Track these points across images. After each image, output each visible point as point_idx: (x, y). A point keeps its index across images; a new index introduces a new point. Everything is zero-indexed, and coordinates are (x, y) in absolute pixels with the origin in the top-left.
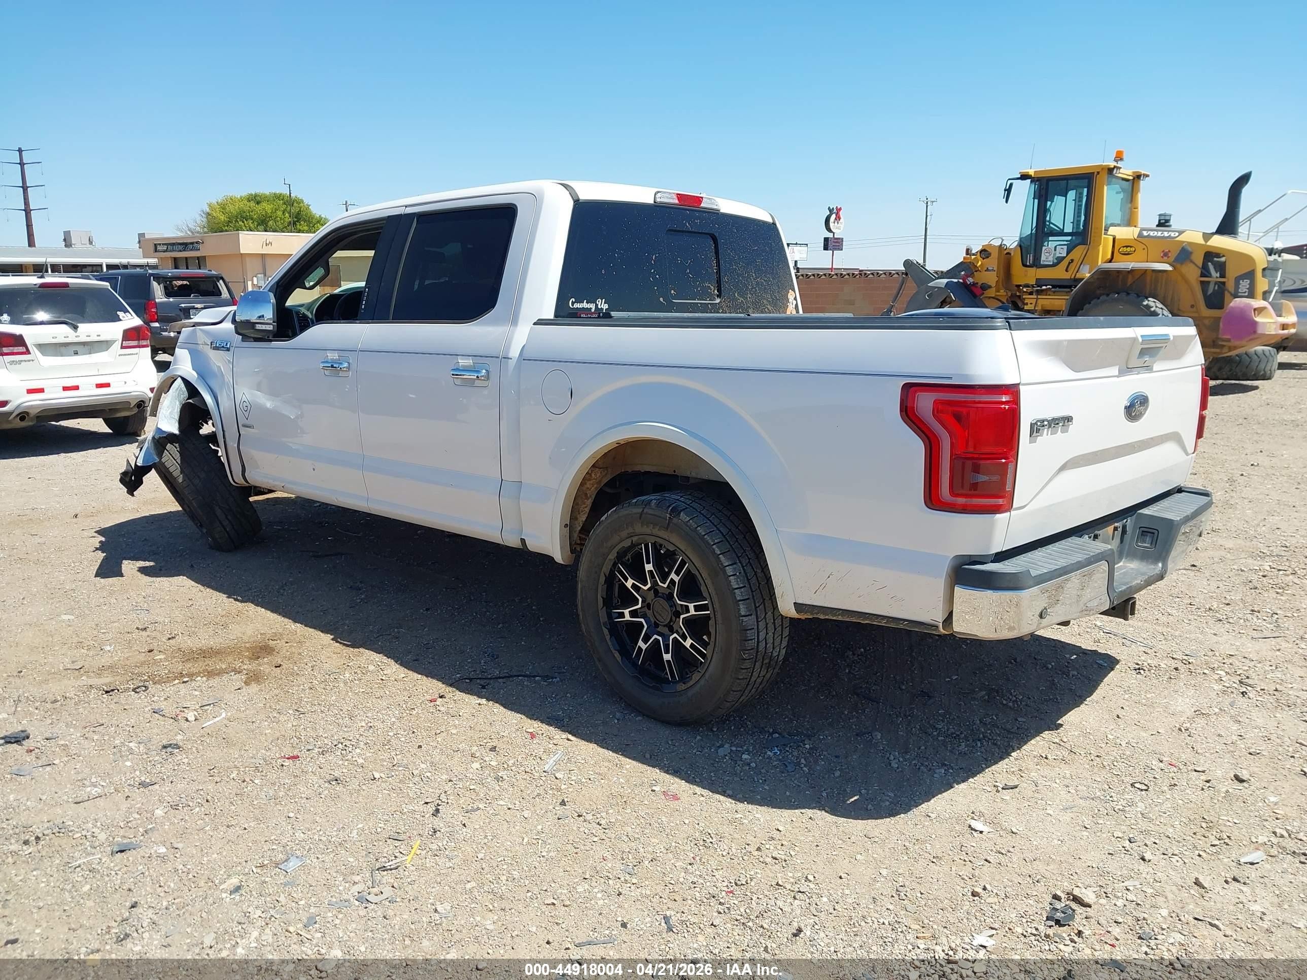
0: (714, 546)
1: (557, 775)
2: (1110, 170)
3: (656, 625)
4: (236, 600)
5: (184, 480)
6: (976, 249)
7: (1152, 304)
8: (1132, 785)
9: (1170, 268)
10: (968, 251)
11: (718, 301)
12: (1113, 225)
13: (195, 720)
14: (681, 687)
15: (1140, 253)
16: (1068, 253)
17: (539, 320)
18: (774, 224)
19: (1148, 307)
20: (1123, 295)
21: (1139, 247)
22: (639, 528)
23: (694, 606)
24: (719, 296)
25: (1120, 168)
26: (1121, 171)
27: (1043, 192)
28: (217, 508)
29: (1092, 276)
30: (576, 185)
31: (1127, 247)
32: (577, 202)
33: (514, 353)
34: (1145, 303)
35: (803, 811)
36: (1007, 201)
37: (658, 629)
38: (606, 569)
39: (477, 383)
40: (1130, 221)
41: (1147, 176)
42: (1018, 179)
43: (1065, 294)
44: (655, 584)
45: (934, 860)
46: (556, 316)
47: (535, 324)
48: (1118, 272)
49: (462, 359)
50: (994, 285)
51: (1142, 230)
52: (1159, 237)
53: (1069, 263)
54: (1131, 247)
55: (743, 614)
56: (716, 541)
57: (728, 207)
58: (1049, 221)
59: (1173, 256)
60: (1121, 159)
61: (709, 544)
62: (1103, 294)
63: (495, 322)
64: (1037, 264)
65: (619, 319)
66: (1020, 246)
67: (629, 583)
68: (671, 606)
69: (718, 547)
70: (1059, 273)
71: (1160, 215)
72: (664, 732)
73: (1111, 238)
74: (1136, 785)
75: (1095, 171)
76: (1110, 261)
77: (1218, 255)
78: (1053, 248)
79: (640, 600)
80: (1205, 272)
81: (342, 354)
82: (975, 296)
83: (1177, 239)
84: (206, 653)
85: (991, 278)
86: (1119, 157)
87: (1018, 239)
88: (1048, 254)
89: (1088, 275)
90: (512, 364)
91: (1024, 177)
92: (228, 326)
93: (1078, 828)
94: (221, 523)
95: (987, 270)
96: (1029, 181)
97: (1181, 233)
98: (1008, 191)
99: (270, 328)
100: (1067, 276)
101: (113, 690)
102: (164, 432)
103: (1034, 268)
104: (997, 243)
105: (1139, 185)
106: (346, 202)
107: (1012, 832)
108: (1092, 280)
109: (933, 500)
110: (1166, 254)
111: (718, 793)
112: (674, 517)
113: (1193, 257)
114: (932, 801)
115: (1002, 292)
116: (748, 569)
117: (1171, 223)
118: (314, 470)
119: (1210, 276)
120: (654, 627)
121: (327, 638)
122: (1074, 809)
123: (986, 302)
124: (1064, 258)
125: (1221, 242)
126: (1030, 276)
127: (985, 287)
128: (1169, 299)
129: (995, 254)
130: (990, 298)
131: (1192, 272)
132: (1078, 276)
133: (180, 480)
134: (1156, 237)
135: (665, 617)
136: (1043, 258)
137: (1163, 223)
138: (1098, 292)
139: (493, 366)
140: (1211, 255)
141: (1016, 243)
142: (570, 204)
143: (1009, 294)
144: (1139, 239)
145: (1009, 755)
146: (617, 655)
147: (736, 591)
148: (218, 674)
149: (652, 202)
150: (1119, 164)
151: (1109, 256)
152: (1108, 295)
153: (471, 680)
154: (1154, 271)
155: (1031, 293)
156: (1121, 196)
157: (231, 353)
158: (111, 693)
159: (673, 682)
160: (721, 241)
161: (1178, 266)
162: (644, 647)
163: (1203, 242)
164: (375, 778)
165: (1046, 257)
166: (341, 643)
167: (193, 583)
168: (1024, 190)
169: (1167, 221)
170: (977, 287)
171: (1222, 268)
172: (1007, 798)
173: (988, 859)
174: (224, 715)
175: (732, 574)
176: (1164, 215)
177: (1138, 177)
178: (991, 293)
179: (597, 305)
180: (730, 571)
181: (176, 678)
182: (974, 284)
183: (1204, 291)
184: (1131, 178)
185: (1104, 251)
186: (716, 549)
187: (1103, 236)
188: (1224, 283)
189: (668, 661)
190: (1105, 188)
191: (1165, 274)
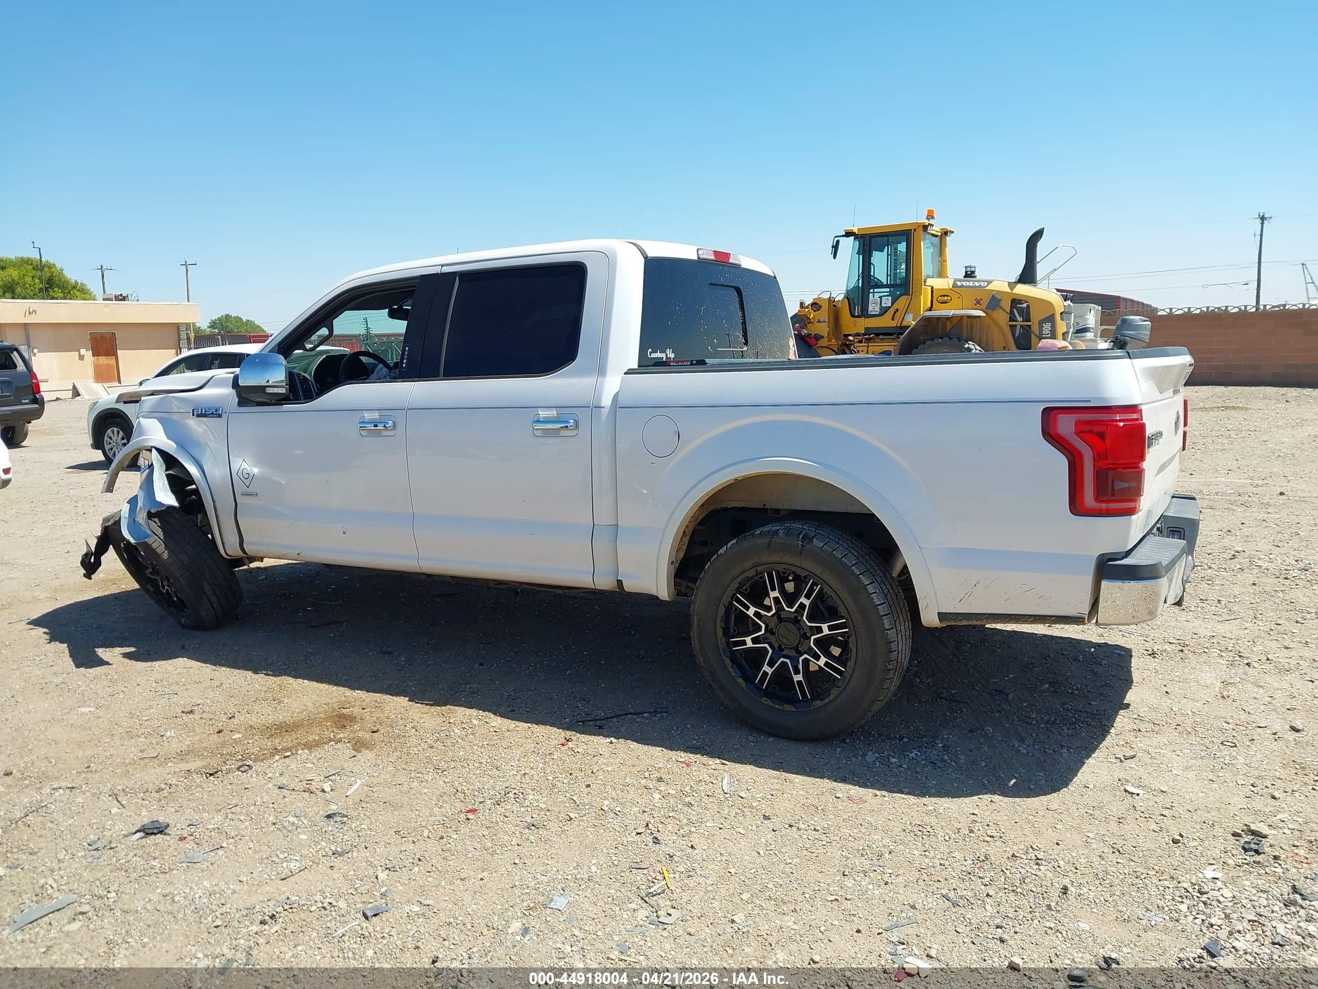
0: (853, 568)
1: (741, 795)
2: (925, 228)
3: (781, 649)
4: (267, 675)
5: (170, 556)
6: (808, 302)
7: (972, 347)
8: (1222, 743)
9: (984, 315)
10: (802, 304)
11: (745, 348)
12: (928, 277)
13: (331, 790)
14: (818, 703)
15: (956, 301)
16: (893, 304)
17: (629, 370)
18: (775, 277)
19: (969, 350)
20: (947, 339)
21: (955, 296)
22: (765, 558)
23: (828, 626)
24: (746, 344)
25: (933, 225)
26: (934, 228)
27: (867, 248)
28: (205, 584)
29: (917, 324)
30: (643, 244)
31: (944, 296)
32: (646, 258)
33: (607, 401)
34: (966, 346)
35: (980, 796)
36: (835, 257)
37: (784, 653)
38: (725, 601)
39: (564, 433)
40: (941, 273)
41: (953, 232)
42: (843, 236)
43: (891, 340)
44: (780, 609)
45: (1121, 821)
46: (639, 366)
47: (625, 373)
48: (938, 319)
49: (544, 411)
50: (826, 335)
51: (956, 280)
52: (971, 287)
53: (895, 312)
54: (948, 296)
55: (887, 627)
56: (854, 563)
57: (747, 263)
58: (874, 276)
59: (985, 304)
60: (933, 218)
61: (847, 566)
62: (928, 340)
63: (580, 373)
64: (864, 313)
65: (713, 365)
66: (848, 299)
67: (751, 611)
68: (799, 629)
69: (856, 568)
70: (886, 322)
71: (966, 267)
72: (806, 748)
73: (930, 288)
74: (1225, 743)
75: (912, 228)
76: (930, 310)
77: (1020, 302)
78: (877, 299)
79: (763, 626)
80: (1012, 319)
81: (384, 413)
82: (810, 346)
83: (987, 288)
84: (284, 728)
85: (823, 329)
86: (930, 216)
87: (844, 292)
88: (874, 305)
89: (914, 323)
90: (605, 412)
91: (848, 234)
92: (227, 391)
93: (1206, 782)
94: (209, 600)
95: (819, 321)
96: (852, 238)
97: (989, 282)
98: (836, 247)
99: (282, 391)
100: (894, 324)
101: (216, 772)
102: (163, 505)
103: (863, 318)
104: (826, 296)
105: (946, 239)
106: (102, 267)
107: (1162, 791)
108: (917, 327)
109: (1077, 506)
110: (978, 302)
111: (895, 792)
112: (808, 544)
113: (1002, 304)
114: (1079, 775)
115: (834, 341)
116: (884, 587)
117: (976, 274)
118: (344, 533)
119: (1016, 321)
120: (779, 651)
121: (403, 701)
122: (1194, 768)
123: (819, 351)
124: (889, 308)
125: (1023, 290)
126: (862, 325)
127: (818, 337)
128: (984, 342)
129: (825, 307)
130: (822, 347)
131: (1002, 318)
132: (904, 324)
133: (166, 556)
134: (968, 287)
135: (794, 639)
136: (870, 308)
137: (970, 274)
138: (921, 338)
139: (583, 416)
140: (1016, 302)
141: (842, 296)
142: (642, 261)
143: (840, 343)
144: (954, 289)
145: (1108, 732)
146: (740, 681)
147: (879, 607)
148: (317, 745)
149: (696, 258)
150: (931, 222)
151: (929, 305)
152: (933, 340)
153: (583, 722)
154: (969, 317)
155: (860, 342)
156: (931, 250)
157: (223, 420)
158: (216, 775)
159: (804, 701)
160: (744, 294)
161: (990, 312)
162: (770, 671)
163: (1010, 291)
164: (571, 819)
165: (873, 308)
166: (422, 704)
167: (199, 664)
168: (848, 246)
169: (973, 272)
170: (811, 338)
171: (1026, 314)
172: (1133, 766)
173: (1164, 813)
174: (359, 782)
175: (873, 591)
176: (970, 267)
177: (946, 233)
178: (824, 342)
179: (667, 355)
180: (871, 589)
181: (272, 755)
182: (809, 335)
183: (1013, 335)
184: (940, 234)
185: (925, 300)
186: (855, 570)
187: (923, 287)
188: (1029, 326)
189: (799, 682)
190: (922, 243)
191: (979, 320)
